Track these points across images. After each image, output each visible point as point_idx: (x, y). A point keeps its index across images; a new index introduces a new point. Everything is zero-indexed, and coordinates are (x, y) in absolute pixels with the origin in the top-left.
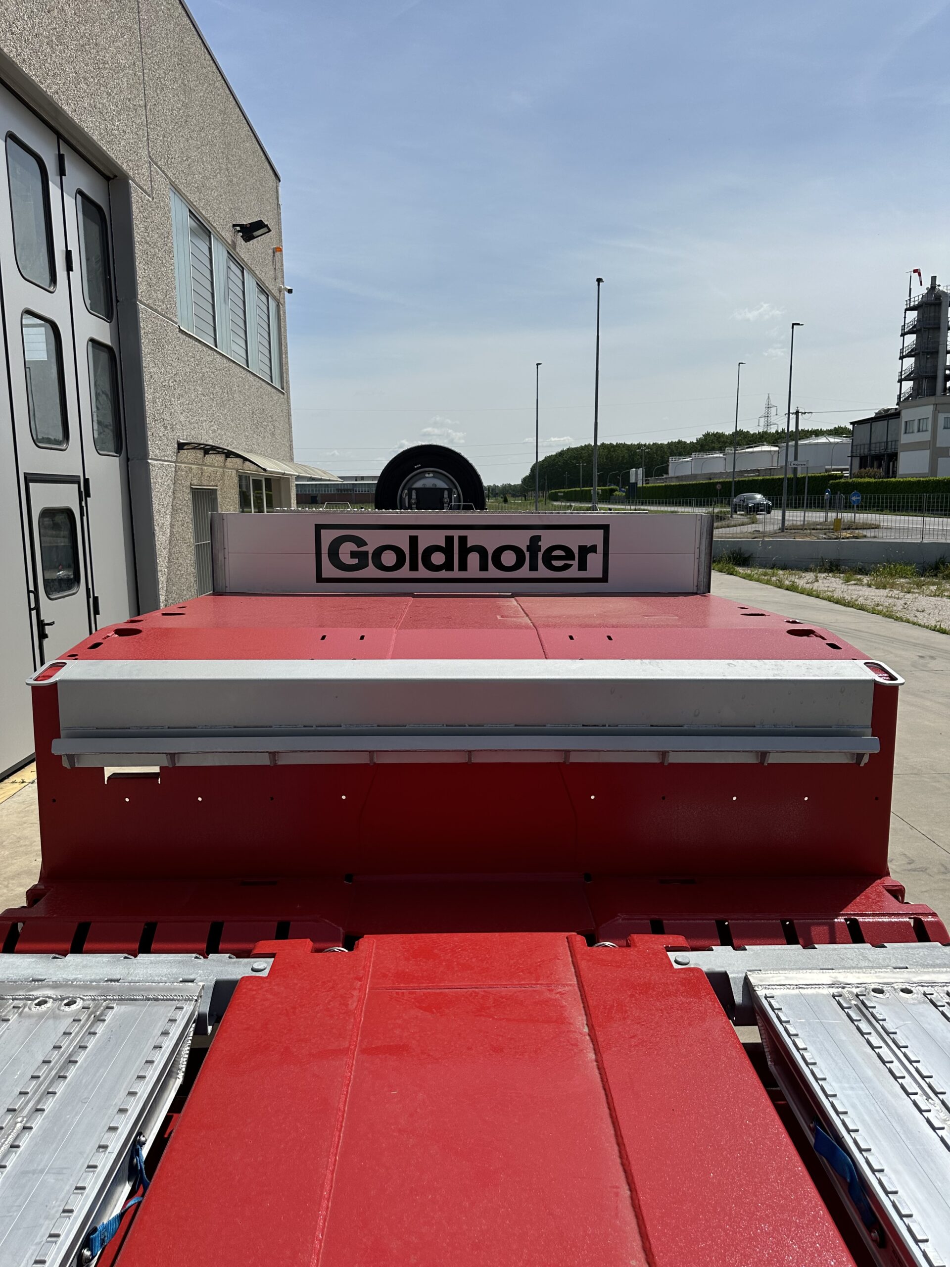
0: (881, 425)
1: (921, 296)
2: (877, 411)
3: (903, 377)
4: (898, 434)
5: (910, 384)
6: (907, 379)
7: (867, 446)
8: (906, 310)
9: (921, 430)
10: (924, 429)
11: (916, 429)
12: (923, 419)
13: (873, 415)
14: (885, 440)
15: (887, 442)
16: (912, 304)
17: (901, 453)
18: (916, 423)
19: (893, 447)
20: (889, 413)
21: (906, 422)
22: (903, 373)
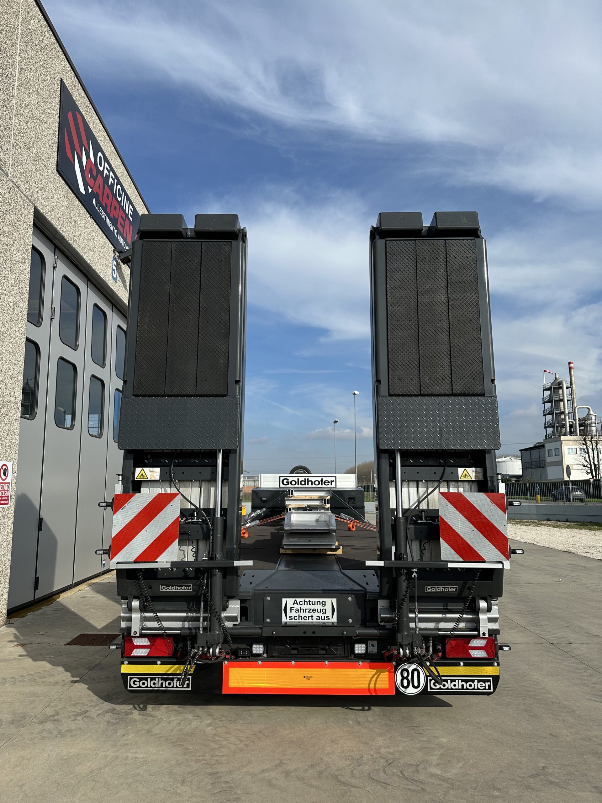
0: (535, 452)
1: (550, 384)
2: (535, 444)
3: (547, 425)
4: (545, 457)
5: (551, 429)
6: (549, 427)
7: (530, 463)
8: (544, 390)
9: (556, 455)
10: (558, 454)
11: (554, 455)
12: (557, 449)
13: (533, 446)
14: (539, 460)
16: (546, 387)
17: (548, 467)
18: (553, 451)
19: (543, 464)
20: (541, 444)
21: (548, 450)
22: (547, 423)
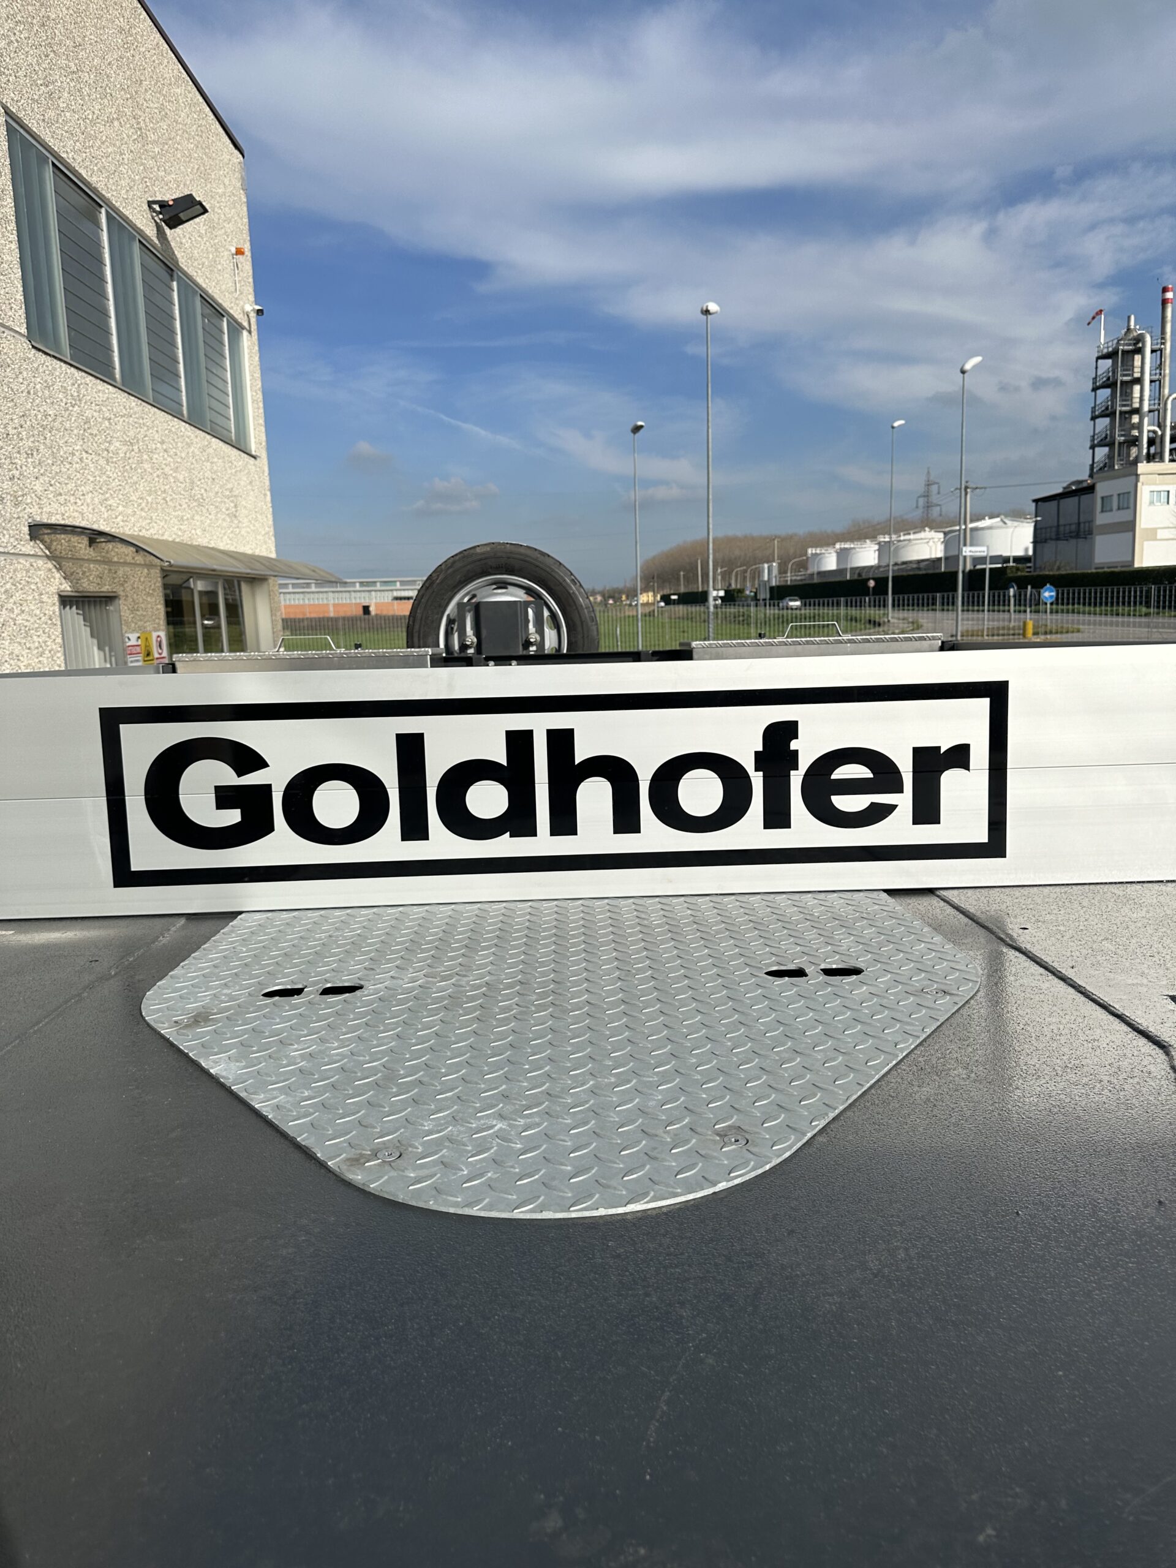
0: (1072, 502)
1: (1115, 341)
2: (1065, 485)
3: (1096, 442)
4: (1092, 512)
5: (1106, 450)
6: (1101, 445)
7: (1054, 529)
8: (1098, 358)
9: (1121, 507)
10: (1125, 506)
11: (1115, 506)
12: (1124, 494)
13: (1060, 490)
14: (1077, 521)
15: (1079, 524)
16: (1105, 351)
17: (1097, 537)
18: (1115, 500)
19: (1087, 530)
20: (1081, 486)
21: (1102, 498)
22: (1096, 437)
